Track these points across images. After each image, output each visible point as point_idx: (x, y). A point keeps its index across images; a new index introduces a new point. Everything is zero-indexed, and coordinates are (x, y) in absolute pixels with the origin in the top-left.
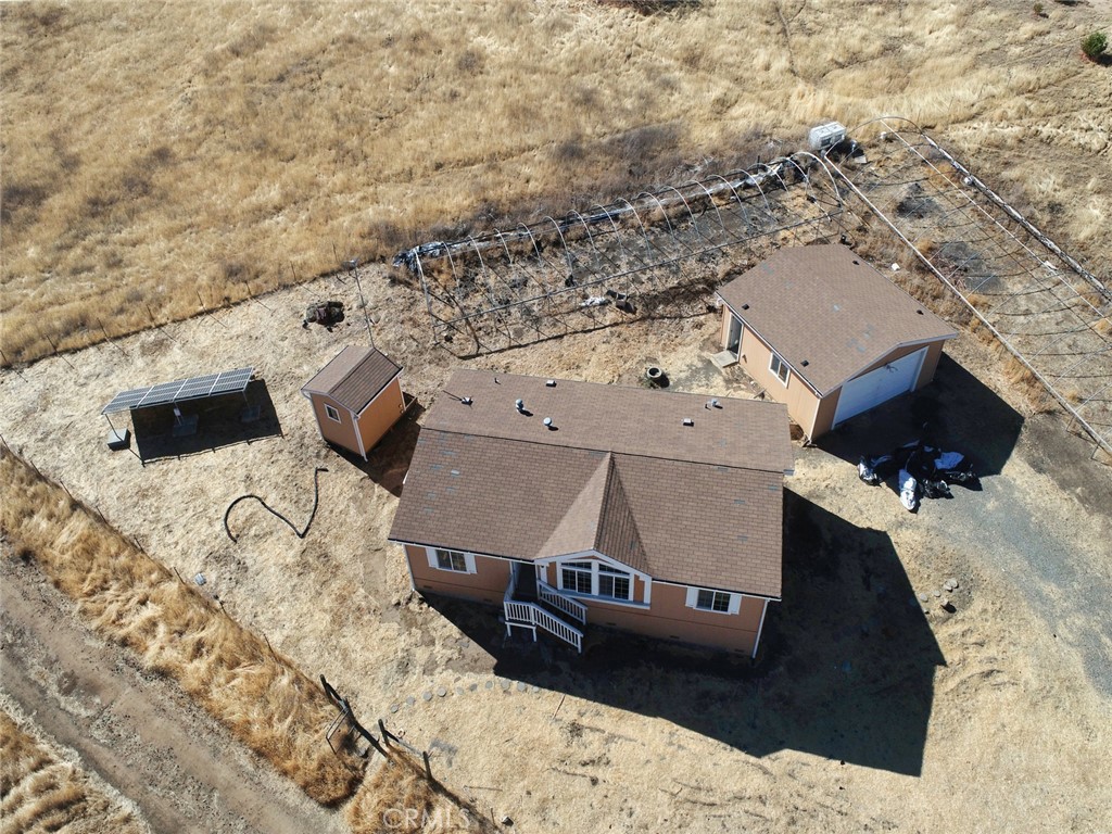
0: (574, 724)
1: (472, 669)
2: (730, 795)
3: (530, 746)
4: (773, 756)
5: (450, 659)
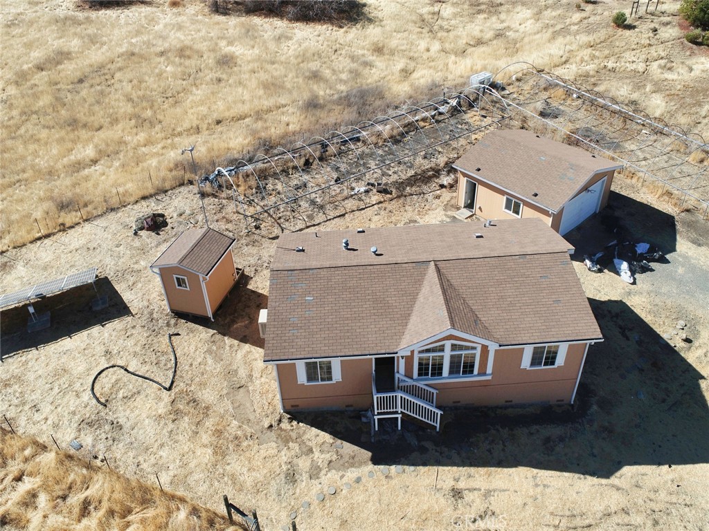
0: (453, 490)
1: (352, 465)
2: (599, 515)
3: (424, 517)
4: (618, 474)
5: (330, 462)
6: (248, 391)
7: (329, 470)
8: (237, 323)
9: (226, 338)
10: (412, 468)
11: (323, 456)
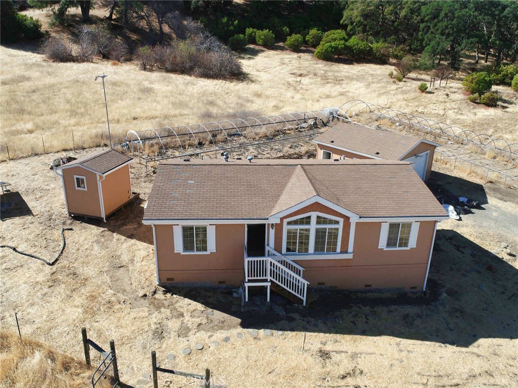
5: (200, 324)
6: (128, 270)
7: (198, 331)
8: (127, 226)
9: (115, 234)
10: (280, 332)
11: (194, 319)
